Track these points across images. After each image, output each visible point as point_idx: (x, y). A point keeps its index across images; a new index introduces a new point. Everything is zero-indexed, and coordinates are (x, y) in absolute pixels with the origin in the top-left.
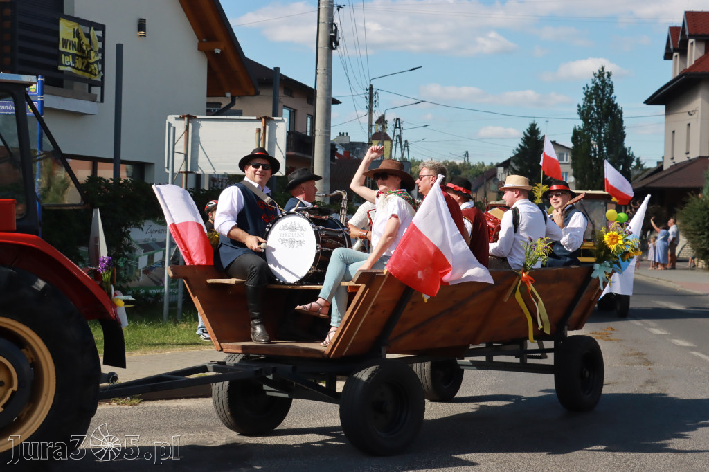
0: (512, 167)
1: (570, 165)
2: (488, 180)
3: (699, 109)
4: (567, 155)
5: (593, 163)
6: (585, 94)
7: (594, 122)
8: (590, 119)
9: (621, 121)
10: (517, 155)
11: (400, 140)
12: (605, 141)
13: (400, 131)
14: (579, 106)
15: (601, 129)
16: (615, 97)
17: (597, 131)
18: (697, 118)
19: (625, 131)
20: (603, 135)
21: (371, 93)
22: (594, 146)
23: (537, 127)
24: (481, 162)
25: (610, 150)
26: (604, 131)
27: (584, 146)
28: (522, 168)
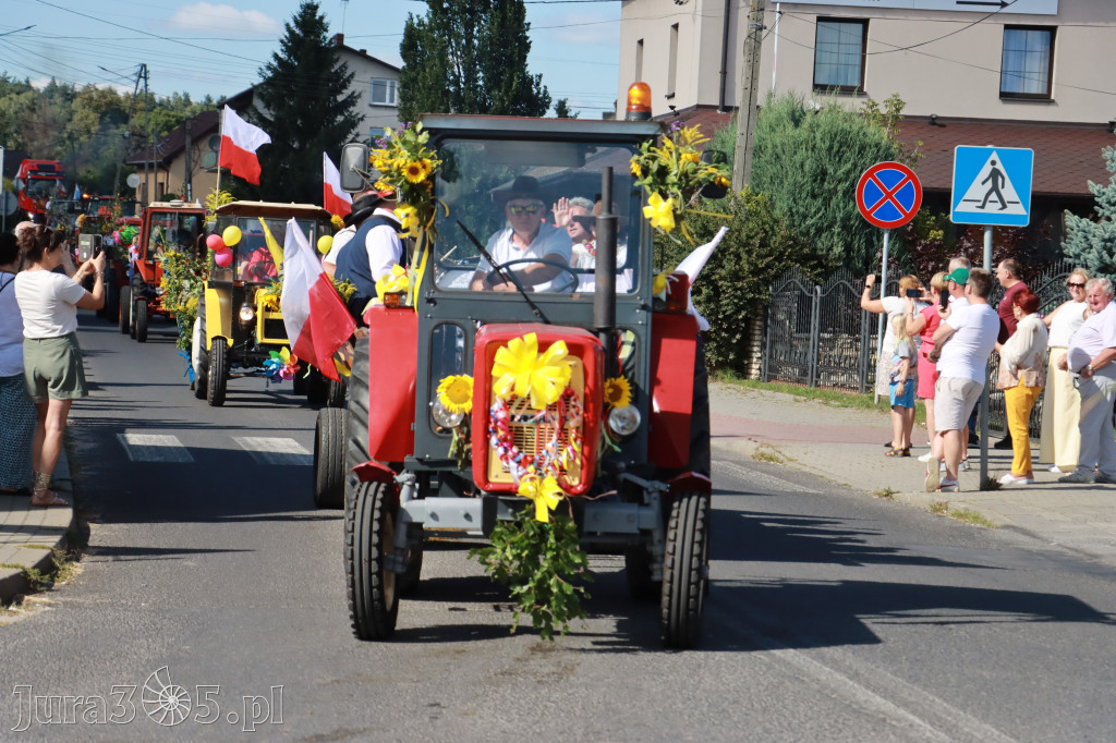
0: (255, 110)
1: (396, 113)
2: (196, 141)
4: (392, 87)
7: (456, 8)
10: (268, 82)
12: (480, 58)
15: (472, 28)
17: (462, 31)
18: (695, 14)
19: (528, 34)
20: (476, 42)
22: (456, 69)
23: (319, 13)
24: (181, 94)
25: (494, 81)
26: (478, 31)
27: (431, 68)
28: (282, 114)
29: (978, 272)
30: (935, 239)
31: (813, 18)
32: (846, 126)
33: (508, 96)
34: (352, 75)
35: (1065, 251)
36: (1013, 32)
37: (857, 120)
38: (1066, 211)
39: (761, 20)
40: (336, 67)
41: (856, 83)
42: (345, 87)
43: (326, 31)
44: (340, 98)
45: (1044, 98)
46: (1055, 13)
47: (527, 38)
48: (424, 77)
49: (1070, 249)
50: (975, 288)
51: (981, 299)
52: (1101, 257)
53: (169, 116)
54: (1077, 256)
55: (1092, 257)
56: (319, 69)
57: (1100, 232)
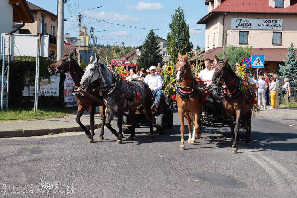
0: (142, 49)
1: (166, 49)
2: (132, 55)
3: (218, 27)
5: (176, 49)
6: (172, 18)
7: (176, 31)
8: (175, 29)
9: (188, 31)
10: (145, 44)
11: (93, 36)
12: (181, 39)
13: (93, 33)
14: (170, 24)
15: (180, 34)
16: (185, 20)
17: (177, 34)
18: (218, 31)
19: (189, 35)
20: (180, 36)
21: (80, 17)
22: (177, 41)
23: (153, 32)
24: (130, 46)
25: (184, 43)
28: (147, 50)
31: (239, 31)
34: (159, 42)
35: (279, 71)
36: (274, 33)
38: (280, 64)
39: (227, 33)
41: (247, 43)
42: (158, 45)
43: (155, 35)
44: (157, 47)
45: (280, 44)
52: (285, 72)
54: (281, 72)
56: (153, 41)
57: (285, 68)
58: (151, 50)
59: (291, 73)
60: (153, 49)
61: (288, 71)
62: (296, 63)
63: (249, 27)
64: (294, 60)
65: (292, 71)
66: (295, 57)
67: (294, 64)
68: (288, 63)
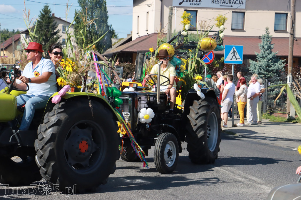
2: (15, 42)
3: (154, 3)
5: (88, 35)
8: (86, 5)
9: (105, 8)
15: (93, 12)
17: (90, 13)
18: (153, 9)
19: (107, 14)
23: (49, 8)
26: (95, 14)
27: (83, 24)
28: (40, 35)
29: (230, 75)
30: (217, 67)
31: (184, 9)
32: (194, 39)
33: (103, 30)
34: (58, 25)
35: (249, 69)
36: (234, 13)
37: (197, 37)
38: (249, 59)
39: (172, 12)
40: (54, 22)
41: (195, 27)
42: (56, 28)
43: (51, 13)
44: (55, 31)
45: (242, 30)
46: (245, 8)
47: (107, 15)
48: (81, 26)
49: (251, 69)
50: (229, 79)
51: (231, 82)
52: (258, 71)
53: (5, 35)
54: (253, 71)
55: (256, 71)
56: (49, 23)
57: (258, 64)
58: (46, 35)
59: (266, 71)
60: (49, 35)
61: (263, 68)
62: (273, 57)
63: (198, 4)
64: (271, 53)
65: (267, 69)
66: (272, 49)
67: (271, 59)
68: (262, 57)
